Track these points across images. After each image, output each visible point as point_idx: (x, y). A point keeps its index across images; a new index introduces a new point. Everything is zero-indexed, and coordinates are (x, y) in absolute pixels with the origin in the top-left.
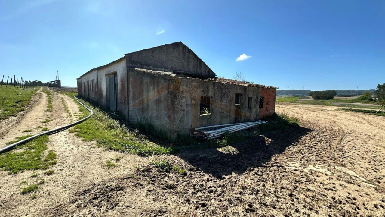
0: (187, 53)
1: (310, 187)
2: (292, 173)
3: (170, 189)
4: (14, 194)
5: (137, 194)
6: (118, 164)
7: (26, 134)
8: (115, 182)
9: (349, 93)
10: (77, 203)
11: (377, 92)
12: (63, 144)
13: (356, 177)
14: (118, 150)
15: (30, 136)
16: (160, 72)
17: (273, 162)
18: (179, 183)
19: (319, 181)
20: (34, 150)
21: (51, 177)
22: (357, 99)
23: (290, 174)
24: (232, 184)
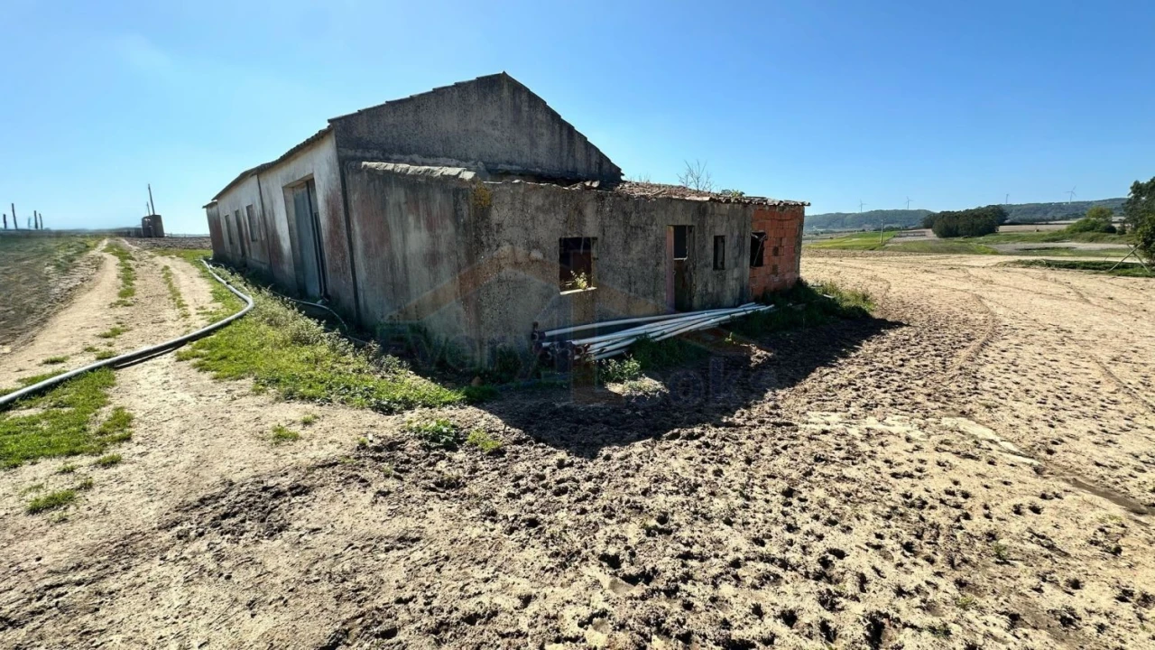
0: (525, 108)
1: (851, 472)
2: (812, 439)
3: (447, 488)
4: (6, 514)
5: (345, 500)
6: (307, 432)
7: (49, 369)
8: (289, 476)
9: (1046, 213)
10: (179, 528)
11: (1129, 207)
12: (156, 390)
13: (991, 441)
14: (312, 399)
15: (59, 373)
16: (432, 168)
17: (767, 413)
18: (478, 474)
19: (882, 455)
20: (70, 409)
21: (112, 471)
22: (1068, 229)
23: (805, 443)
24: (627, 471)
